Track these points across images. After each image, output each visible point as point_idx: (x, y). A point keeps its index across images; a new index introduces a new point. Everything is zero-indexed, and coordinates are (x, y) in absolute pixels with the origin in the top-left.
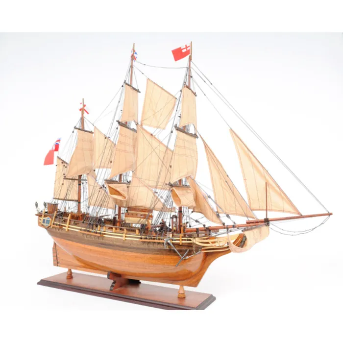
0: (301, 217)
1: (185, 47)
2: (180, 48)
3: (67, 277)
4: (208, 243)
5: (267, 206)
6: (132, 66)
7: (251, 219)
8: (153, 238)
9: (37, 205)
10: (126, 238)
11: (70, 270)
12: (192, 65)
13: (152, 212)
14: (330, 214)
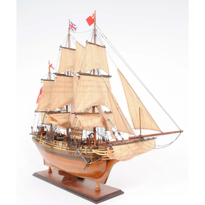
0: (163, 134)
1: (93, 15)
2: (90, 16)
3: (49, 172)
4: (104, 153)
5: (140, 126)
6: (69, 35)
7: (132, 136)
8: (72, 149)
9: (32, 128)
10: (62, 149)
11: (50, 168)
12: (96, 27)
13: (82, 131)
14: (181, 132)
